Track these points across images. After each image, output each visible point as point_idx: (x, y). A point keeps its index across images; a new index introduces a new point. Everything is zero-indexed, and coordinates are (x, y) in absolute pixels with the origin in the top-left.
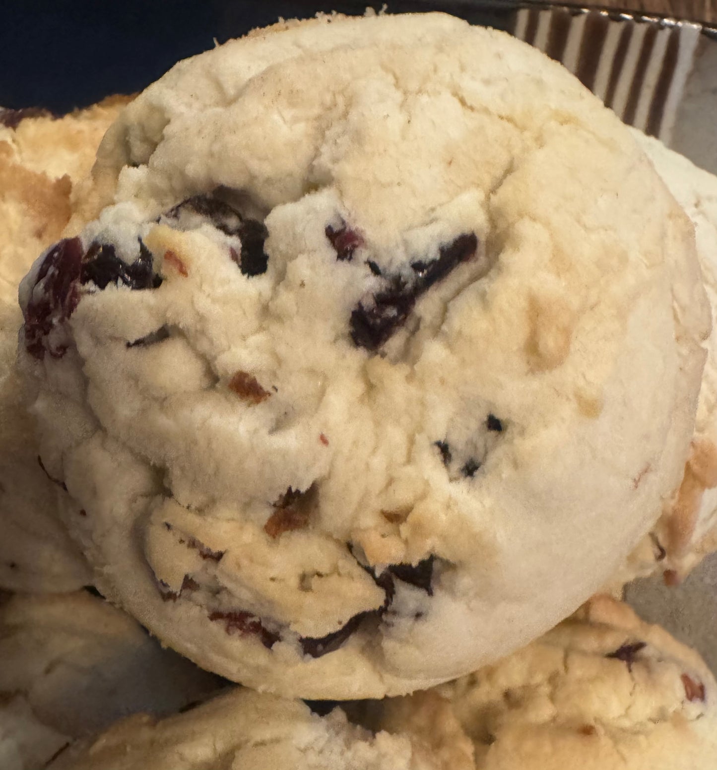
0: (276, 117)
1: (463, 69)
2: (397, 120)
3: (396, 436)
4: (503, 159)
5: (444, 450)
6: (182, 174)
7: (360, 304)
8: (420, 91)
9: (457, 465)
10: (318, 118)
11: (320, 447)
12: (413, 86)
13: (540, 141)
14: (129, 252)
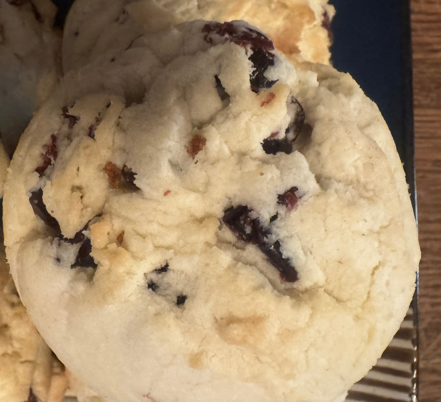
0: (357, 156)
1: (395, 268)
2: (362, 227)
3: (171, 238)
4: (344, 295)
5: (164, 269)
7: (251, 210)
8: (380, 242)
9: (154, 277)
10: (358, 181)
11: (162, 191)
12: (383, 237)
13: (357, 318)
14: (271, 74)
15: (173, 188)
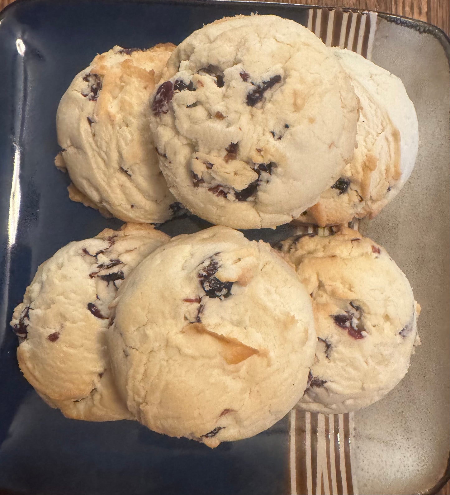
0: (225, 45)
1: (277, 31)
2: (258, 45)
3: (260, 129)
4: (288, 55)
5: (273, 134)
6: (200, 61)
7: (249, 93)
8: (264, 38)
9: (276, 137)
10: (237, 45)
11: (239, 131)
12: (263, 36)
13: (298, 50)
14: (187, 82)
15: (238, 126)
